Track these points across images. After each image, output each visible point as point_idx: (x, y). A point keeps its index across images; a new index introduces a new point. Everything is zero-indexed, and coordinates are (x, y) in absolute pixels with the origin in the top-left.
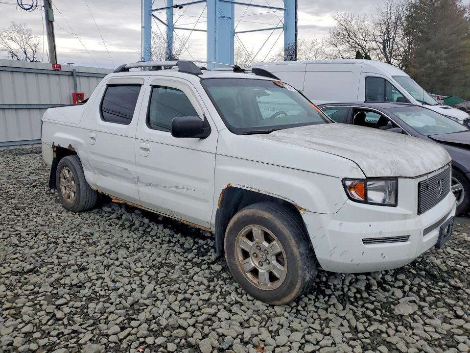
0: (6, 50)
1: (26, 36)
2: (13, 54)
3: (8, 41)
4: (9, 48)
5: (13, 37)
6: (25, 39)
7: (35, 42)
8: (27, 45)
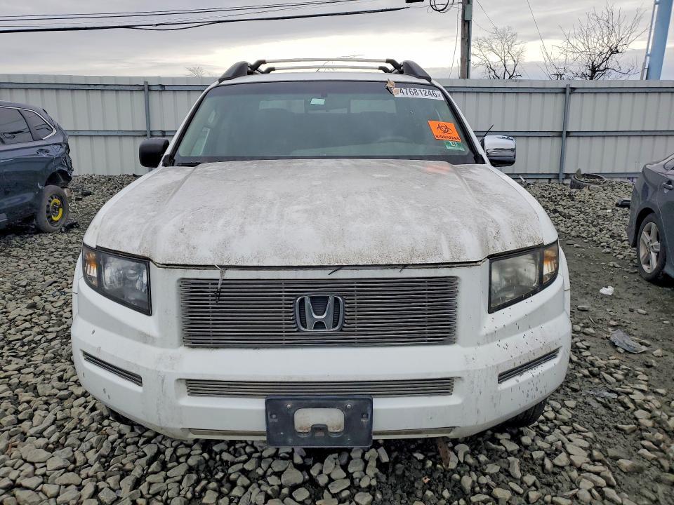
0: (483, 65)
1: (509, 43)
2: (491, 69)
3: (487, 52)
4: (487, 62)
5: (494, 47)
6: (507, 48)
7: (518, 50)
8: (508, 55)
